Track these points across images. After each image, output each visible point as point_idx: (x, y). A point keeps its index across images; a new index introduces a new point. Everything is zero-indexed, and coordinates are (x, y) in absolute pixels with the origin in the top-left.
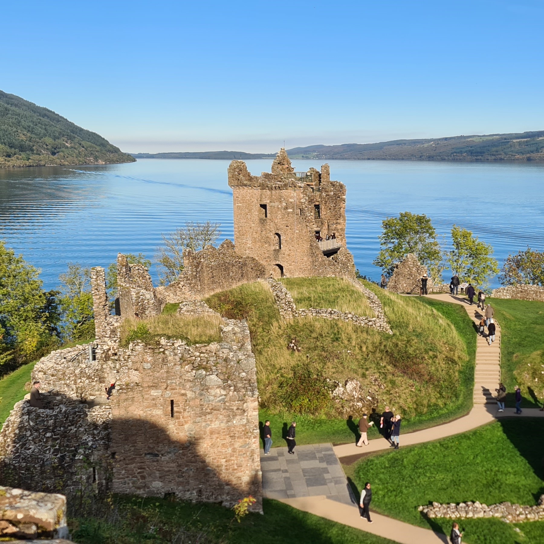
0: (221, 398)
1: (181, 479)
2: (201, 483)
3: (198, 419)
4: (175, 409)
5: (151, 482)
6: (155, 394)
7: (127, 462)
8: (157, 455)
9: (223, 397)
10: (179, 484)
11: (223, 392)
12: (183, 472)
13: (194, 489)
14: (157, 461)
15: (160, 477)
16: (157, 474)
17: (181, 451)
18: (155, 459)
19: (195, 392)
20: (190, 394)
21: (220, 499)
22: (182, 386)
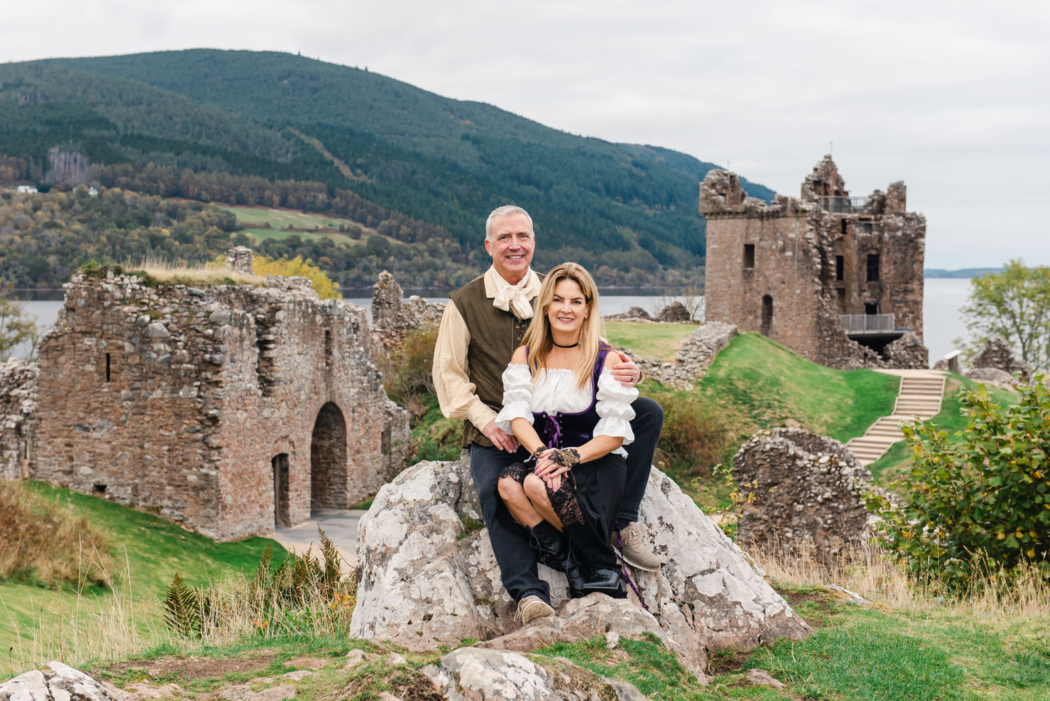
0: (165, 356)
1: (115, 469)
2: (137, 476)
3: (138, 384)
4: (112, 366)
5: (81, 466)
6: (89, 343)
7: (54, 434)
8: (86, 429)
9: (168, 355)
10: (113, 474)
11: (169, 349)
12: (117, 459)
13: (128, 485)
14: (87, 438)
15: (90, 461)
16: (87, 456)
17: (115, 428)
18: (85, 434)
19: (134, 344)
20: (128, 348)
21: (159, 503)
22: (120, 335)
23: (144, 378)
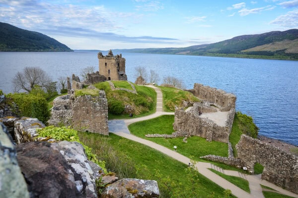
4: (88, 111)
6: (84, 108)
8: (84, 122)
10: (89, 129)
11: (100, 108)
12: (90, 126)
13: (93, 130)
19: (93, 107)
22: (90, 106)
23: (95, 113)
